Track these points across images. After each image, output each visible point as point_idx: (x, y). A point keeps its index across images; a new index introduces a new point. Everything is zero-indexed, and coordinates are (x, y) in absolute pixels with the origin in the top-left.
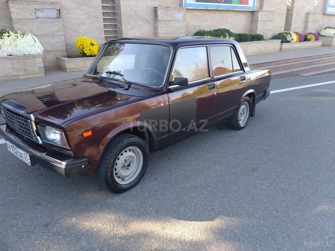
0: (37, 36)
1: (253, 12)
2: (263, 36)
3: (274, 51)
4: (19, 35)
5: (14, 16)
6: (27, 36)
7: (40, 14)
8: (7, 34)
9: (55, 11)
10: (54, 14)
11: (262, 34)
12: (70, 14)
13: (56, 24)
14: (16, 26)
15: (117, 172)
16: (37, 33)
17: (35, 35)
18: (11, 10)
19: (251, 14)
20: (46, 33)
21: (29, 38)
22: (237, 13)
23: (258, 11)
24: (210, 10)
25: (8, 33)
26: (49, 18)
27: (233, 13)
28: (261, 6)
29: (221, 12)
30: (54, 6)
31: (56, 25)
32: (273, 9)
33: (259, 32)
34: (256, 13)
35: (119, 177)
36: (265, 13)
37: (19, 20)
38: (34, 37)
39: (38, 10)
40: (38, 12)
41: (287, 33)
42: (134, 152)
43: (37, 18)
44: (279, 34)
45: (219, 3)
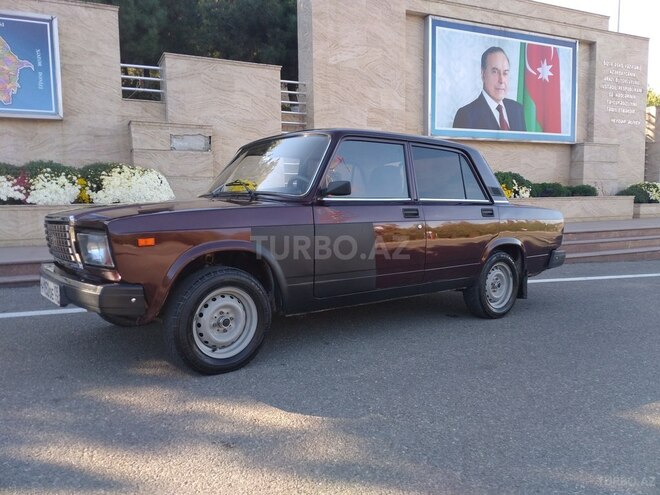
0: (168, 178)
1: (572, 146)
2: (594, 189)
3: (622, 218)
4: (136, 172)
5: (135, 145)
6: (150, 174)
7: (177, 143)
8: (119, 170)
9: (203, 139)
10: (200, 143)
11: (593, 185)
12: (228, 144)
13: (203, 159)
14: (136, 160)
15: (201, 330)
16: (168, 173)
17: (163, 174)
18: (133, 135)
19: (568, 150)
20: (185, 174)
21: (152, 176)
22: (537, 148)
23: (582, 145)
24: (483, 141)
25: (121, 168)
26: (192, 150)
27: (531, 148)
28: (589, 136)
29: (504, 146)
30: (202, 132)
31: (203, 162)
32: (615, 141)
33: (587, 181)
34: (578, 148)
35: (206, 343)
36: (596, 148)
37: (144, 151)
38: (160, 176)
39: (175, 136)
40: (174, 141)
41: (648, 186)
42: (239, 301)
43: (173, 149)
44: (632, 187)
45: (498, 129)
